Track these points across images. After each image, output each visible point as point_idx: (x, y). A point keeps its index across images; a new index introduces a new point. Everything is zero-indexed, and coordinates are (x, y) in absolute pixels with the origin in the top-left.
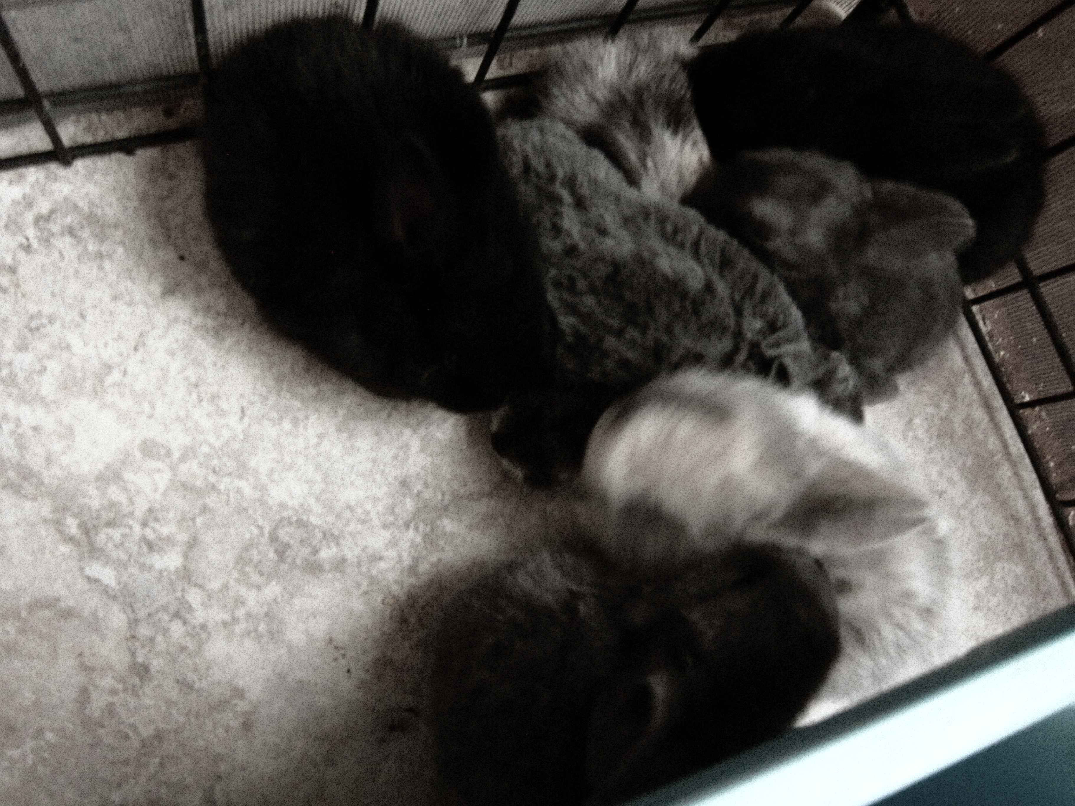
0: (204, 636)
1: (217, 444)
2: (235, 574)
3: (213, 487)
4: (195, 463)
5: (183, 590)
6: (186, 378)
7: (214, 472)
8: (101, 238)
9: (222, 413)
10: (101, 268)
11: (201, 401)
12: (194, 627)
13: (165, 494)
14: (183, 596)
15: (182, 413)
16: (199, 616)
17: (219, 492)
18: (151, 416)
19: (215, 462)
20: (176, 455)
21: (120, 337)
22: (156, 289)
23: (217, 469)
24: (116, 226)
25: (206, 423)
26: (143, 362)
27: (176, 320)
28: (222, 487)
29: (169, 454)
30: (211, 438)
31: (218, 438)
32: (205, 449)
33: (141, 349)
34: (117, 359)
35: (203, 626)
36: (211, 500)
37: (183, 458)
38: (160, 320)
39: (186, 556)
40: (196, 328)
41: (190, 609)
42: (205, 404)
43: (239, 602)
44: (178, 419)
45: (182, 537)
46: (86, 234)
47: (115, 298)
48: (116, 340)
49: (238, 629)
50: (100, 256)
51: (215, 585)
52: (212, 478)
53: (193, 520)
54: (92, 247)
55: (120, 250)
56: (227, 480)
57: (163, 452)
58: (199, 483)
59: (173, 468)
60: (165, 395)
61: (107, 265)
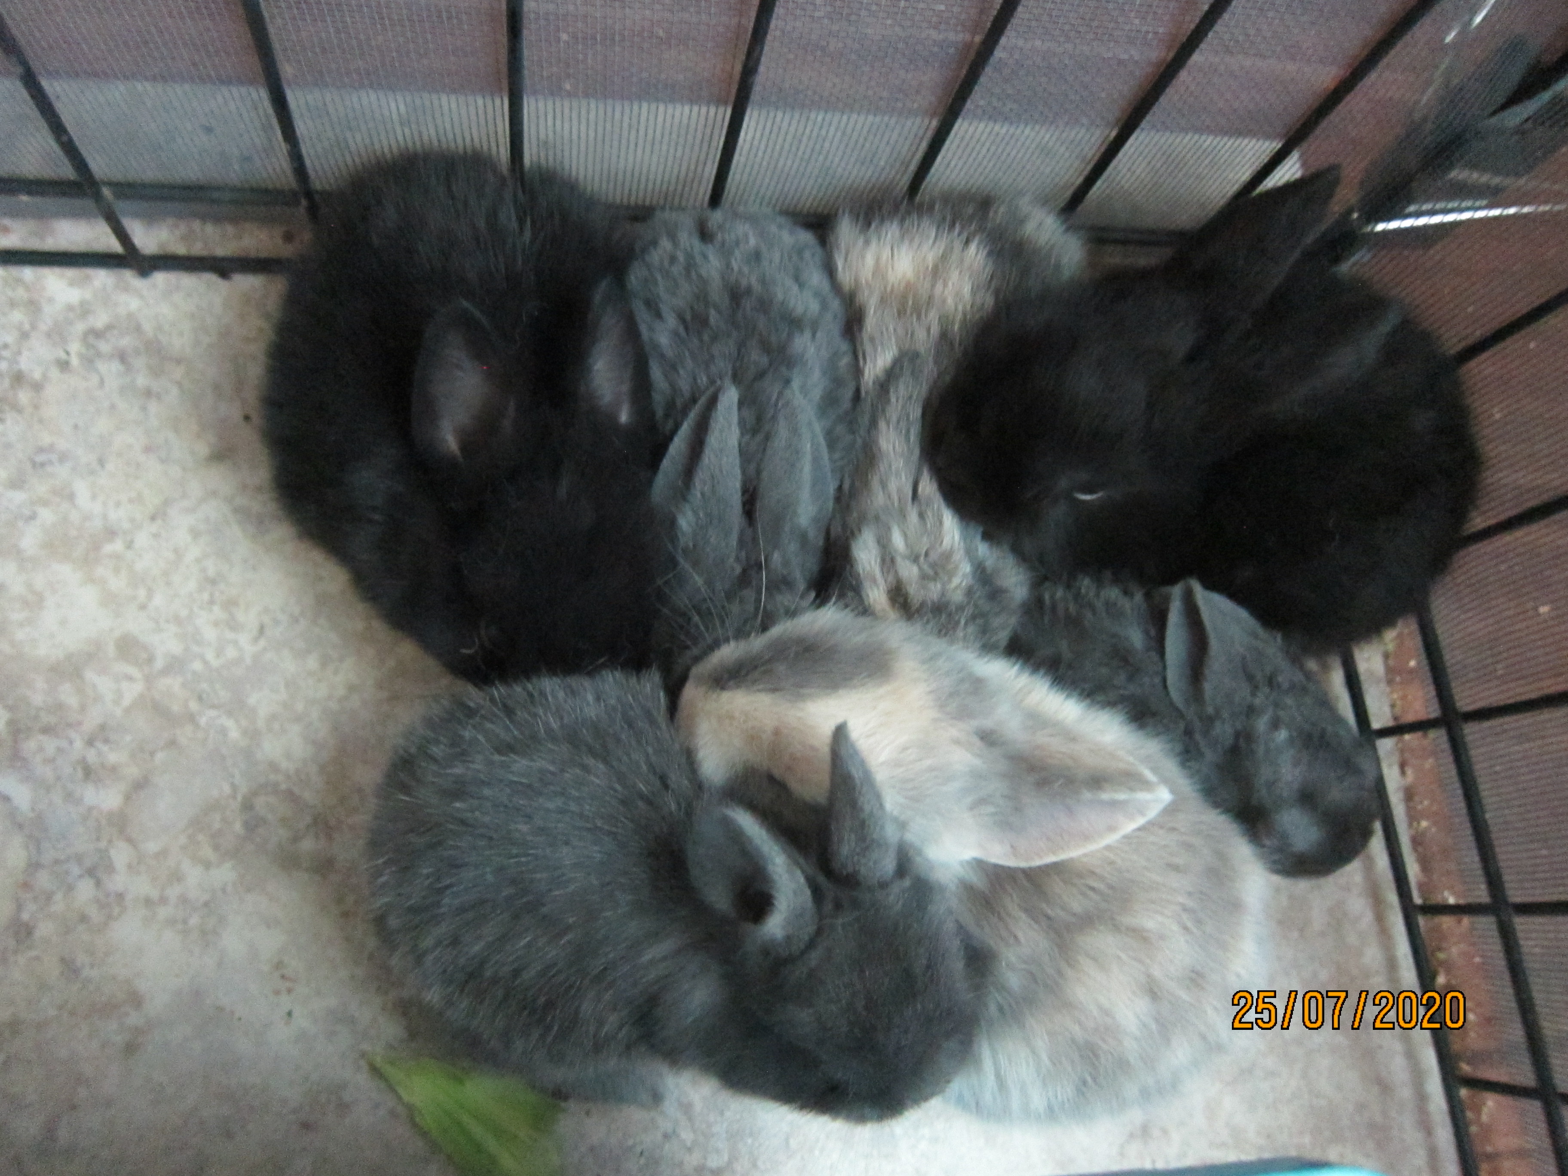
0: (117, 910)
1: (215, 663)
2: (183, 840)
3: (192, 718)
4: (180, 680)
5: (110, 841)
6: (204, 570)
7: (200, 698)
8: (156, 372)
9: (233, 625)
10: (144, 409)
11: (212, 602)
12: (108, 895)
13: (128, 711)
14: (107, 850)
15: (184, 613)
16: (119, 881)
17: (196, 725)
18: (143, 607)
19: (204, 686)
20: (159, 664)
21: (139, 499)
22: (203, 449)
23: (204, 696)
24: (179, 361)
25: (210, 634)
26: (156, 536)
27: (214, 494)
28: (203, 721)
29: (150, 660)
30: (210, 656)
31: (218, 656)
32: (197, 666)
33: (159, 522)
34: (126, 525)
35: (120, 896)
36: (184, 735)
37: (167, 670)
38: (195, 488)
39: (128, 798)
40: (236, 510)
41: (110, 869)
42: (216, 609)
43: (177, 877)
44: (177, 620)
45: (133, 772)
46: (139, 363)
47: (148, 449)
48: (131, 501)
49: (163, 912)
50: (148, 393)
51: (152, 847)
52: (194, 706)
53: (152, 754)
54: (142, 381)
55: (175, 391)
56: (213, 713)
57: (144, 656)
58: (176, 708)
59: (149, 680)
60: (168, 584)
61: (153, 407)
